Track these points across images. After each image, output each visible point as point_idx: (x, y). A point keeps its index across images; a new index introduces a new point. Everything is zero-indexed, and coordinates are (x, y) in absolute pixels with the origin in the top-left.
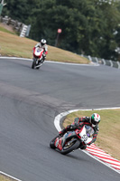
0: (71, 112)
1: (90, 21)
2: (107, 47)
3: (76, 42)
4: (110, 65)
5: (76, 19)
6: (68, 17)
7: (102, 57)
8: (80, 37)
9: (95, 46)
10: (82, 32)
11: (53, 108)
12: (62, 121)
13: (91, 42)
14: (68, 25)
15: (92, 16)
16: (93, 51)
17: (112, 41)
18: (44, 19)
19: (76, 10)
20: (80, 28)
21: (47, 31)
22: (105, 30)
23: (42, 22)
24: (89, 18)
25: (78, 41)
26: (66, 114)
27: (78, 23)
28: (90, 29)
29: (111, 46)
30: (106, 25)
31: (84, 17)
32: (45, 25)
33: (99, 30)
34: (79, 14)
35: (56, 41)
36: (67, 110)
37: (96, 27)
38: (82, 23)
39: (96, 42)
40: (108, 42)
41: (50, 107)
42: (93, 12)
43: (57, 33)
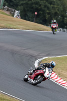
0: (44, 58)
1: (53, 7)
2: (63, 21)
4: (65, 31)
5: (45, 6)
6: (40, 5)
7: (60, 27)
8: (47, 16)
10: (49, 13)
12: (39, 64)
13: (54, 19)
14: (41, 10)
15: (54, 5)
17: (66, 18)
18: (27, 7)
19: (45, 1)
20: (48, 11)
21: (29, 14)
23: (26, 9)
24: (52, 6)
25: (47, 18)
26: (41, 59)
27: (46, 9)
28: (53, 11)
29: (65, 21)
30: (62, 9)
31: (49, 5)
32: (28, 10)
33: (58, 12)
34: (47, 3)
35: (34, 19)
36: (41, 58)
37: (57, 11)
38: (48, 8)
39: (57, 19)
40: (63, 19)
41: (32, 56)
42: (54, 2)
43: (35, 15)
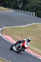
3: (5, 4)
4: (17, 12)
7: (14, 9)
9: (12, 5)
12: (1, 31)
13: (11, 4)
16: (11, 7)
17: (18, 3)
25: (6, 3)
26: (2, 29)
29: (17, 5)
39: (12, 4)
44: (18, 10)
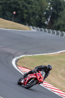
0: (21, 56)
1: (31, 7)
2: (40, 21)
4: (42, 31)
5: (23, 6)
6: (19, 5)
7: (38, 27)
8: (25, 16)
9: (34, 21)
10: (27, 13)
11: (11, 55)
12: (16, 62)
13: (31, 19)
14: (19, 9)
15: (32, 5)
16: (33, 23)
17: (43, 18)
18: (6, 7)
19: (23, 1)
20: (26, 11)
21: (8, 13)
22: (39, 12)
23: (5, 8)
24: (30, 6)
25: (25, 18)
27: (24, 8)
28: (31, 11)
30: (40, 9)
31: (27, 5)
32: (7, 10)
33: (36, 12)
34: (25, 3)
35: (13, 18)
36: (19, 56)
37: (34, 10)
38: (26, 8)
39: (34, 19)
40: (41, 18)
42: (32, 2)
43: (13, 14)
44: (43, 28)
